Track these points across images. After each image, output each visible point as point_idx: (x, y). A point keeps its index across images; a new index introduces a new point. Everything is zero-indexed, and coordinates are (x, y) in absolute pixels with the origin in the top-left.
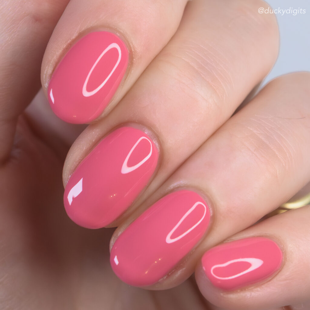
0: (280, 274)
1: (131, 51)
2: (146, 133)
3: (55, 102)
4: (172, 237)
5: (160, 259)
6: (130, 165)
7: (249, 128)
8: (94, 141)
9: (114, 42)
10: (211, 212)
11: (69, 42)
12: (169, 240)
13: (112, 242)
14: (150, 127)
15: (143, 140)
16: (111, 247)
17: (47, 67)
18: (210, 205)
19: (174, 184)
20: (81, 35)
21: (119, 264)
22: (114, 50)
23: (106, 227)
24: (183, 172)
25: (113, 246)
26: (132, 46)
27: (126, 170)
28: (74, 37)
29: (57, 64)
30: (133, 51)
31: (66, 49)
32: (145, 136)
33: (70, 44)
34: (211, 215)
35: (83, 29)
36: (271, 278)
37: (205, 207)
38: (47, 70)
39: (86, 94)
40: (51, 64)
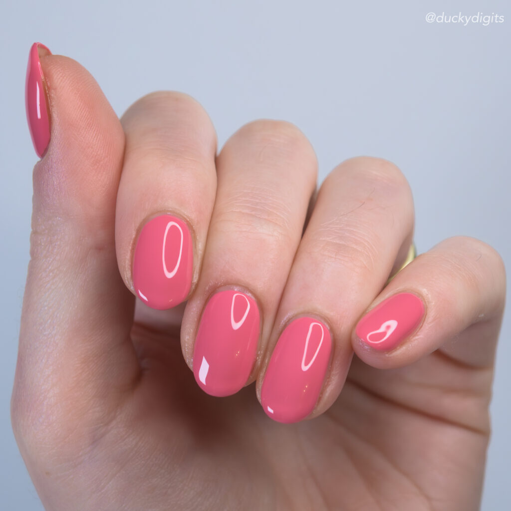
0: (427, 317)
1: (187, 221)
2: (236, 290)
3: (148, 299)
4: (306, 364)
5: (307, 387)
6: (237, 321)
7: (321, 239)
8: (196, 320)
9: (169, 222)
10: (327, 326)
11: (132, 242)
12: (305, 368)
13: (259, 396)
14: (237, 284)
15: (236, 297)
16: (260, 401)
17: (125, 273)
18: (323, 321)
19: (284, 320)
20: (138, 231)
21: (274, 412)
22: (173, 227)
23: (246, 386)
24: (285, 305)
25: (261, 399)
26: (185, 217)
27: (236, 326)
28: (134, 236)
29: (131, 266)
30: (189, 220)
31: (133, 249)
32: (236, 293)
33: (134, 244)
34: (329, 328)
35: (138, 225)
36: (422, 324)
37: (320, 325)
38: (127, 275)
39: (170, 275)
40: (127, 269)
